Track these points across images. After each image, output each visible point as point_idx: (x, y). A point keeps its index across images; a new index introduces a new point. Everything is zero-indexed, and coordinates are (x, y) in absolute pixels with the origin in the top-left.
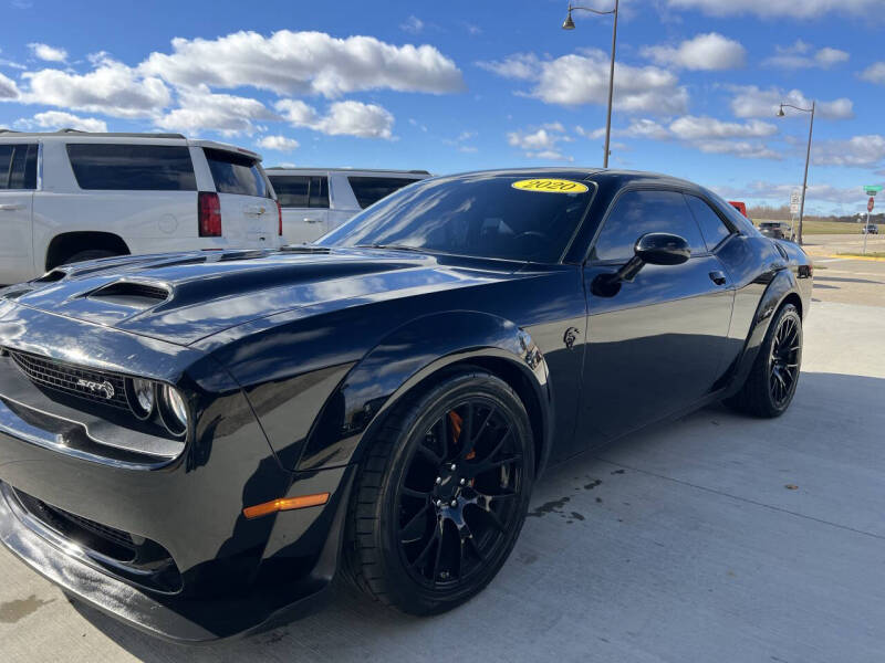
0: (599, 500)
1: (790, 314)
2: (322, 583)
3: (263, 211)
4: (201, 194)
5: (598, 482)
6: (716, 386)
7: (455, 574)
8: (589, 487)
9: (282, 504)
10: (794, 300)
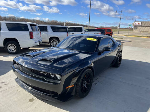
0: (98, 81)
1: (121, 53)
2: (73, 95)
3: (39, 34)
4: (30, 32)
5: (98, 78)
6: (111, 64)
7: (85, 93)
8: (97, 79)
9: (69, 87)
10: (121, 51)
